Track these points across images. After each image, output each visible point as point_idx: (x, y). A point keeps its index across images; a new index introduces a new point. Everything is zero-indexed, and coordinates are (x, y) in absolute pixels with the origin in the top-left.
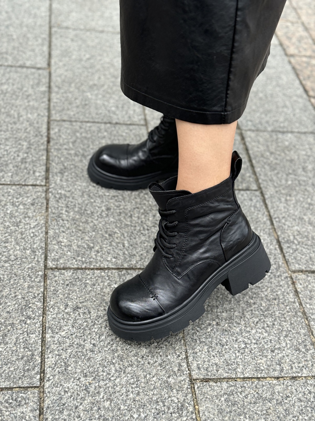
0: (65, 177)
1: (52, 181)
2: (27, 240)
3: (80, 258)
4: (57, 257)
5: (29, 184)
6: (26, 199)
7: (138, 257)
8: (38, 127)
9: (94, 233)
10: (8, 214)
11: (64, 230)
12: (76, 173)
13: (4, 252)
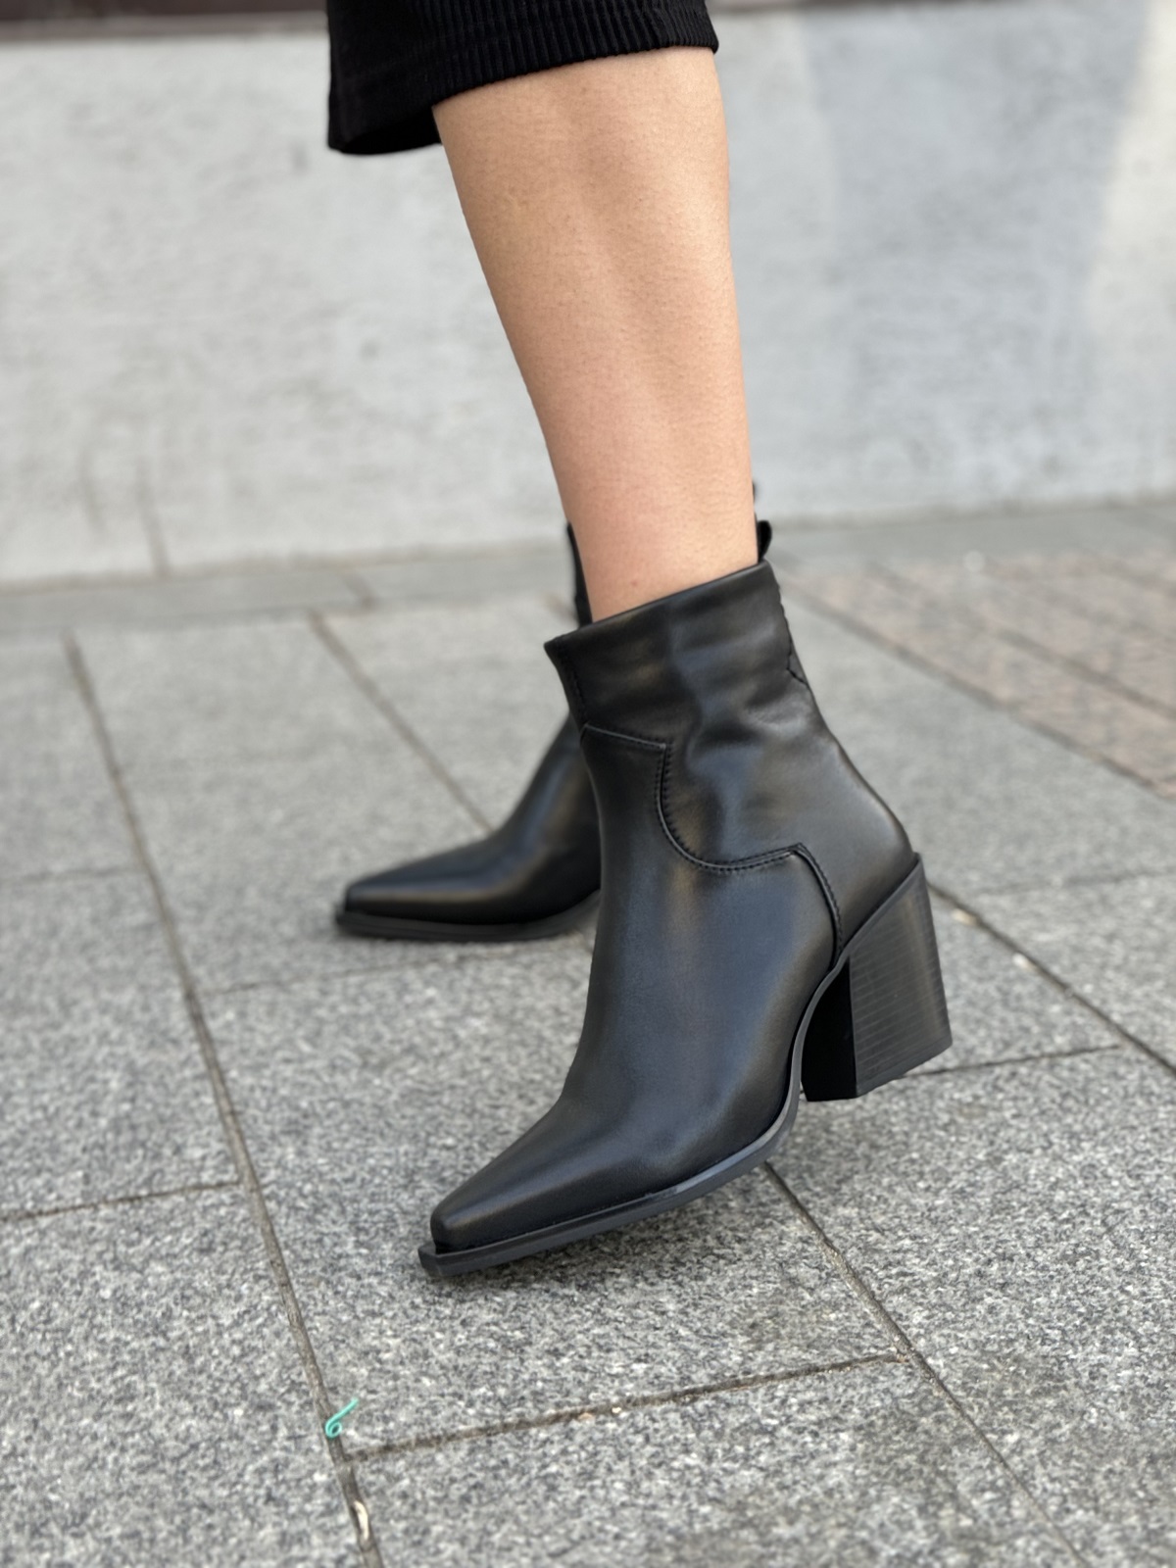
0: (315, 1141)
1: (263, 1164)
2: (217, 1374)
3: (482, 1390)
4: (373, 1406)
5: (165, 1189)
6: (169, 1238)
7: (742, 1339)
8: (154, 1022)
9: (514, 1294)
10: (104, 1300)
11: (376, 1308)
12: (357, 1122)
13: (125, 1435)
